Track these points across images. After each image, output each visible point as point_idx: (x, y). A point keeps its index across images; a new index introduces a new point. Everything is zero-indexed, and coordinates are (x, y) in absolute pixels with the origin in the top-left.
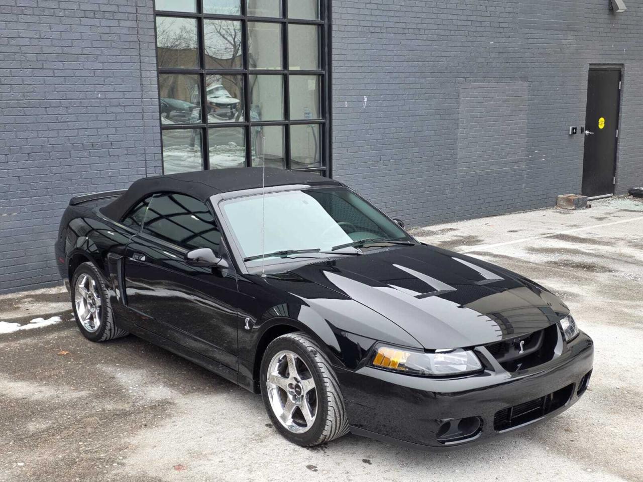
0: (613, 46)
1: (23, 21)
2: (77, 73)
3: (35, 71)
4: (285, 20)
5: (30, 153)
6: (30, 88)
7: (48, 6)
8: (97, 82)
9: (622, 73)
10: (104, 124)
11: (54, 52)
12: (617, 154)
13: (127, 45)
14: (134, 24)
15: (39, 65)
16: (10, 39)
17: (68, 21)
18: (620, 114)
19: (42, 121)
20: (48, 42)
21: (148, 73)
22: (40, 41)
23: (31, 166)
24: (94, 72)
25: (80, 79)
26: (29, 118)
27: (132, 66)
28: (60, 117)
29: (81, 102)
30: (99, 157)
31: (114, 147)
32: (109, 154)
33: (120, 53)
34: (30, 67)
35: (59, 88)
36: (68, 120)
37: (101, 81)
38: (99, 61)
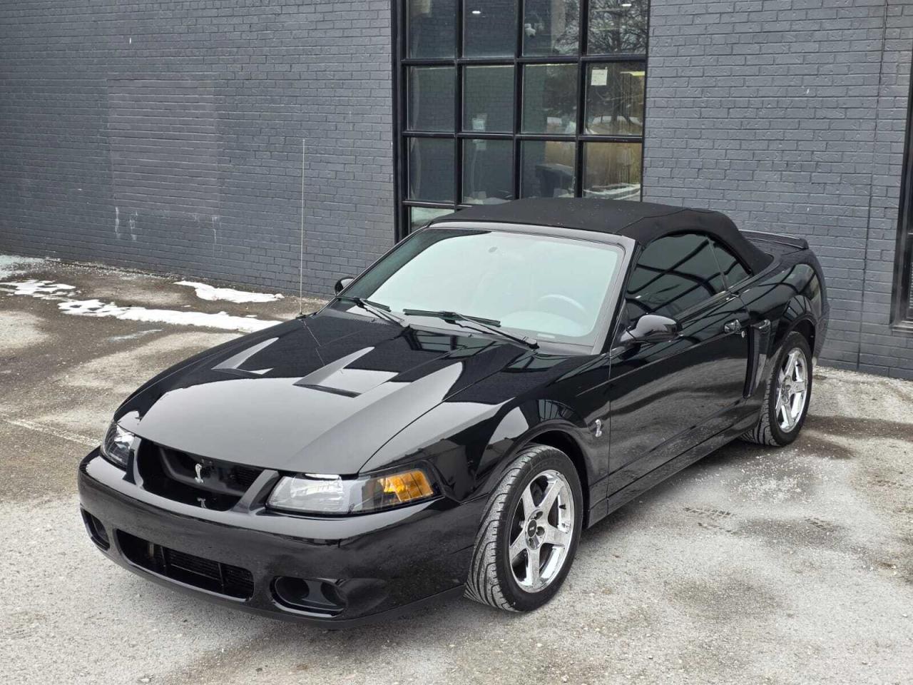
2: (779, 59)
3: (722, 59)
5: (701, 169)
6: (711, 82)
8: (806, 72)
10: (809, 135)
11: (751, 31)
13: (863, 12)
15: (727, 50)
19: (722, 126)
20: (744, 17)
22: (732, 17)
23: (700, 186)
24: (804, 56)
25: (781, 68)
26: (705, 122)
27: (869, 46)
28: (746, 122)
29: (778, 102)
30: (795, 183)
31: (820, 171)
32: (811, 180)
33: (851, 25)
34: (715, 53)
35: (749, 81)
36: (757, 126)
37: (813, 70)
38: (815, 39)
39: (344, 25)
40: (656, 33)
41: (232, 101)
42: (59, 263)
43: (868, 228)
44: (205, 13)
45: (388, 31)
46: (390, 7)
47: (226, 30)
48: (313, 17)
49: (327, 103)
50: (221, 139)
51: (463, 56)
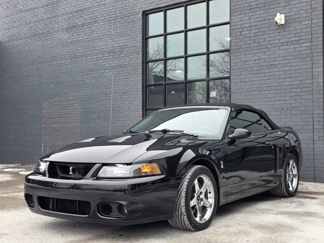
1: (252, 53)
2: (276, 74)
3: (256, 75)
6: (253, 83)
7: (264, 44)
8: (286, 77)
10: (289, 98)
11: (266, 65)
13: (304, 56)
14: (309, 44)
15: (258, 72)
16: (246, 62)
17: (274, 49)
19: (258, 97)
20: (263, 61)
21: (317, 69)
22: (259, 61)
24: (285, 72)
25: (277, 76)
26: (252, 97)
27: (307, 67)
28: (266, 95)
29: (277, 88)
30: (286, 115)
31: (294, 110)
32: (291, 113)
33: (300, 60)
34: (254, 73)
35: (267, 82)
36: (270, 97)
37: (289, 76)
38: (288, 66)
39: (126, 74)
40: (233, 68)
41: (86, 103)
42: (20, 165)
43: (313, 129)
44: (78, 74)
45: (141, 75)
46: (141, 67)
47: (85, 79)
48: (115, 73)
49: (119, 101)
50: (81, 116)
51: (166, 82)
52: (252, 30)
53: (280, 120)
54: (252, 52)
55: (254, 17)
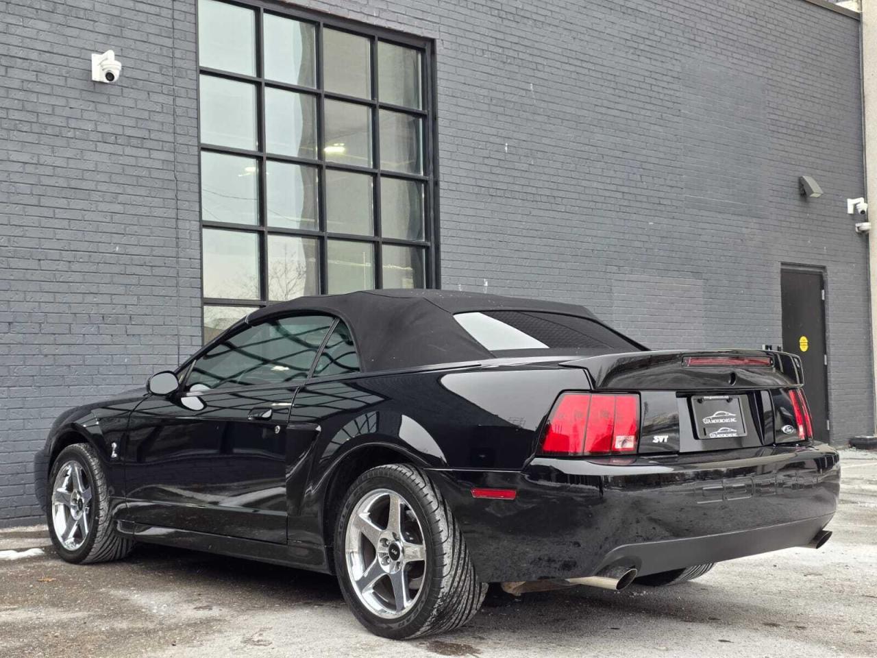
0: (809, 242)
1: (15, 139)
2: (88, 216)
3: (28, 209)
4: (376, 171)
5: (12, 323)
6: (18, 232)
7: (51, 123)
8: (114, 231)
9: (825, 279)
10: (121, 290)
11: (57, 185)
12: (829, 388)
13: (159, 184)
14: (171, 157)
15: (34, 201)
17: (80, 144)
18: (827, 334)
19: (34, 278)
20: (49, 171)
21: (187, 225)
22: (37, 168)
23: (12, 342)
24: (112, 216)
25: (90, 224)
26: (14, 273)
27: (165, 213)
28: (59, 276)
29: (90, 256)
30: (112, 335)
31: (133, 323)
32: (126, 332)
33: (150, 194)
34: (21, 202)
35: (60, 234)
36: (70, 280)
37: (121, 229)
38: (119, 202)
52: (13, 67)
53: (98, 348)
54: (15, 135)
55: (19, 31)
